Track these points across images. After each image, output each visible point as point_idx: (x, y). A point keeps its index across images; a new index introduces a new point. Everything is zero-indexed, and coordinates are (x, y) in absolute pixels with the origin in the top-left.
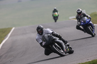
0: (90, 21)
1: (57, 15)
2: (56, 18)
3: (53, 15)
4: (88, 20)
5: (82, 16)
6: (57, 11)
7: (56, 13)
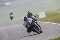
0: (35, 18)
1: (12, 16)
2: (12, 18)
3: (10, 16)
4: (34, 18)
5: (31, 15)
6: (12, 14)
7: (12, 15)
